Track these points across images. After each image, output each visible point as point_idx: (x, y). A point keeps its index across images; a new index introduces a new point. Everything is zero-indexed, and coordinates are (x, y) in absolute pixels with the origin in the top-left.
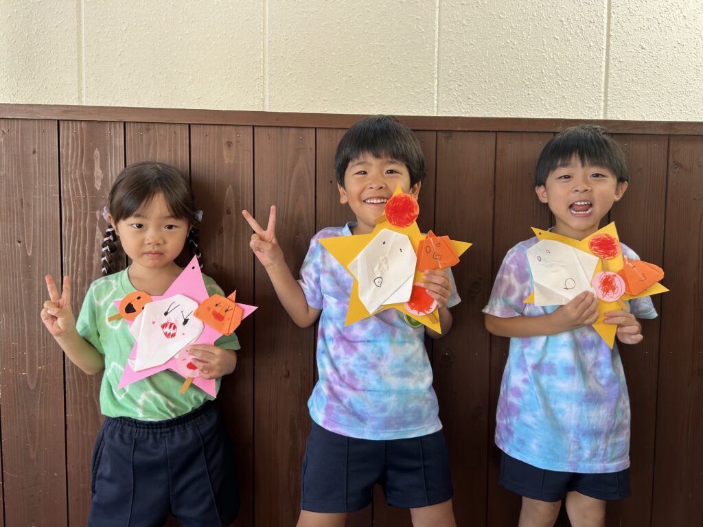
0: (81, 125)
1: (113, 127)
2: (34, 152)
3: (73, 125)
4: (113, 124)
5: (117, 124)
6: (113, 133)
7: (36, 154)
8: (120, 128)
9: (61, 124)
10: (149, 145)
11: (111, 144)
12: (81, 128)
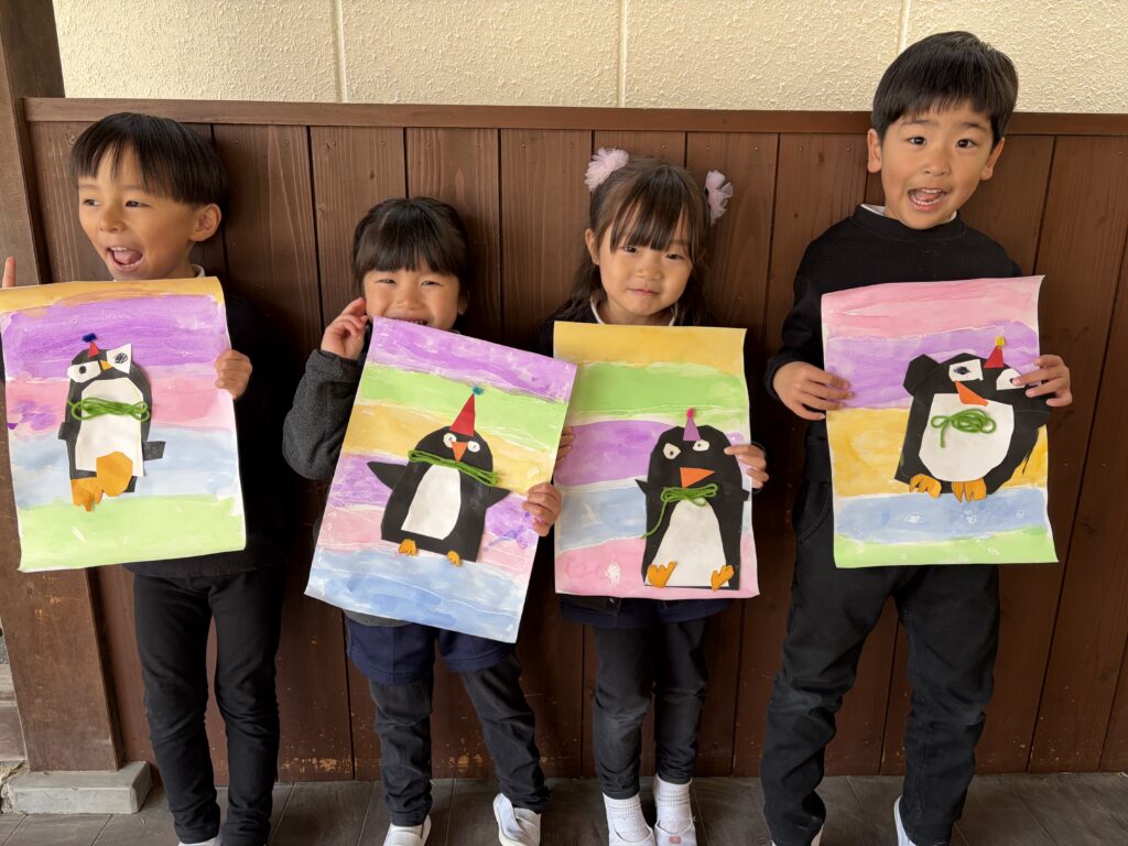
0: (437, 134)
1: (482, 136)
2: (372, 176)
3: (425, 134)
4: (482, 131)
5: (489, 132)
6: (482, 145)
7: (375, 179)
8: (492, 138)
9: (409, 132)
10: (535, 163)
11: (479, 164)
12: (437, 138)
